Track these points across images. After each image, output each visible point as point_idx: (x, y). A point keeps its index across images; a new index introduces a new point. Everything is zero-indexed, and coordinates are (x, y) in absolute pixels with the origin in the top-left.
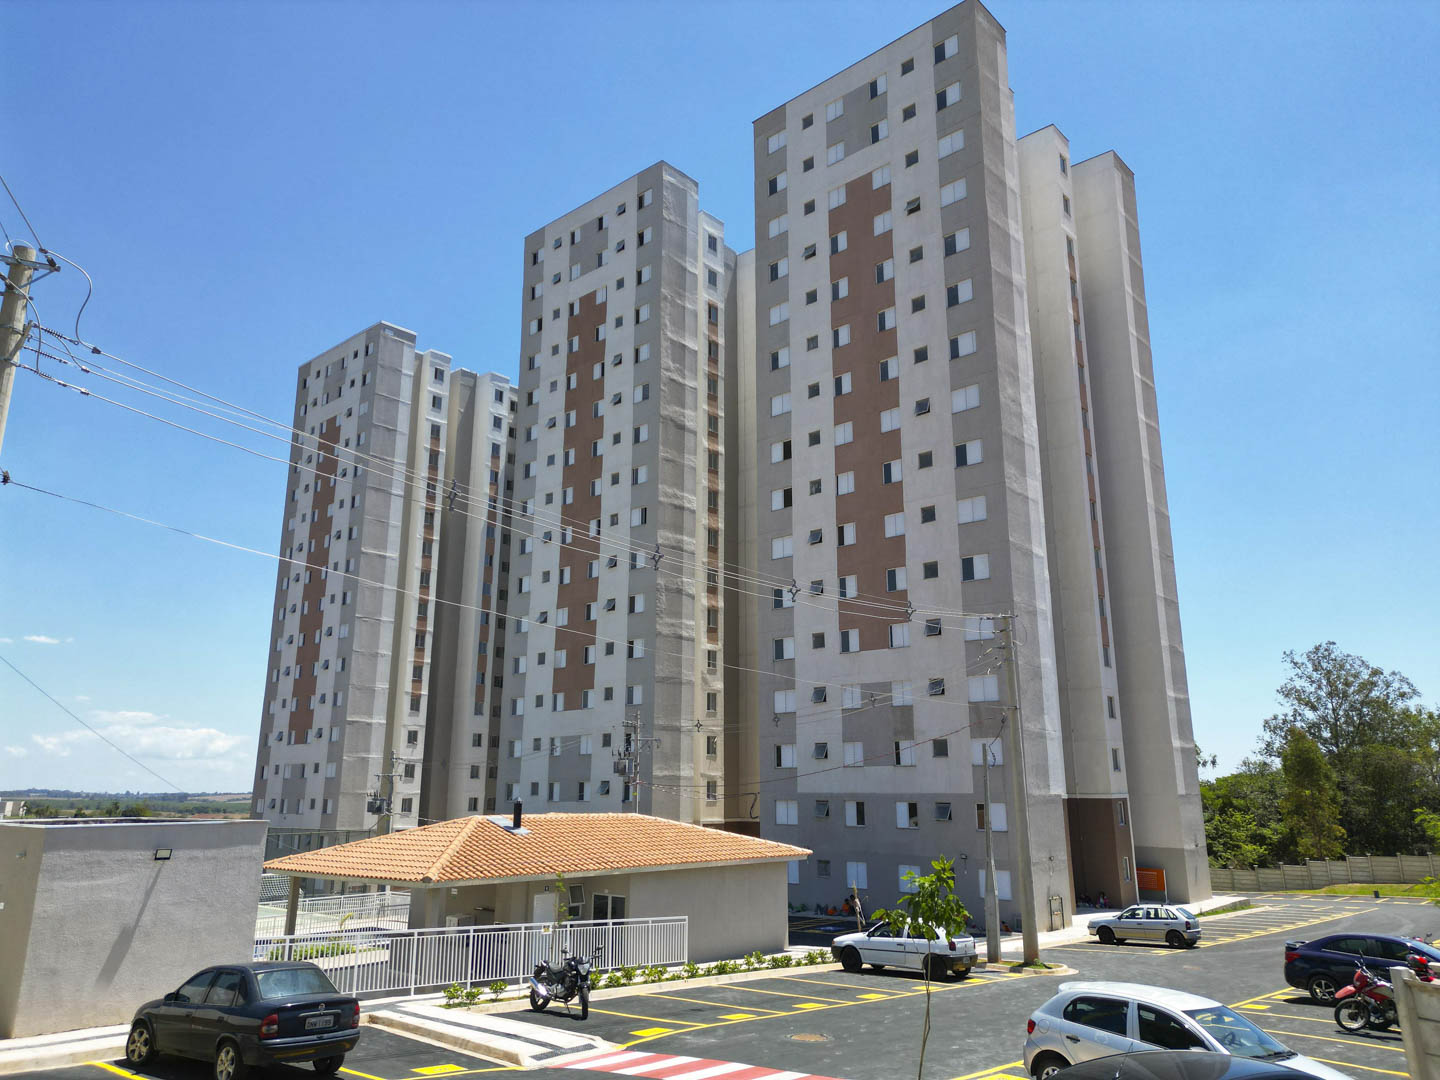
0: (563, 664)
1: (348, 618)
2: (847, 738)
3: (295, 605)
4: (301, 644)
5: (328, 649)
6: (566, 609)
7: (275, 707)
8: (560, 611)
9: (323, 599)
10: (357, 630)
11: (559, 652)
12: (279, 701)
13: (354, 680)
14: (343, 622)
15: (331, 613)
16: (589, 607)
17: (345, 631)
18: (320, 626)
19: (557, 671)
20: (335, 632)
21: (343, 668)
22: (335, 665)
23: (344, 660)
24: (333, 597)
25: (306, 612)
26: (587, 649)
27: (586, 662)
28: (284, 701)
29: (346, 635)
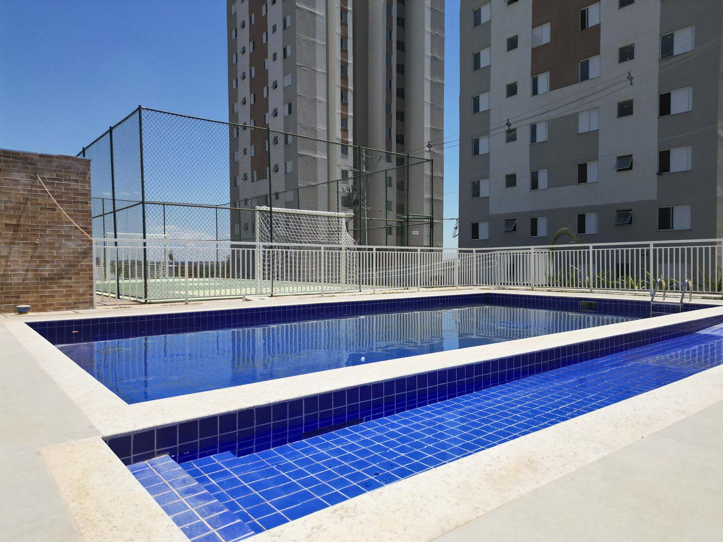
0: (546, 40)
1: (290, 68)
3: (244, 73)
4: (252, 102)
5: (276, 100)
7: (239, 156)
9: (266, 60)
10: (299, 77)
12: (241, 151)
13: (300, 120)
14: (285, 74)
15: (275, 69)
17: (288, 81)
18: (266, 83)
20: (280, 85)
21: (290, 112)
22: (283, 111)
23: (290, 105)
24: (275, 55)
25: (253, 75)
28: (245, 151)
29: (290, 84)
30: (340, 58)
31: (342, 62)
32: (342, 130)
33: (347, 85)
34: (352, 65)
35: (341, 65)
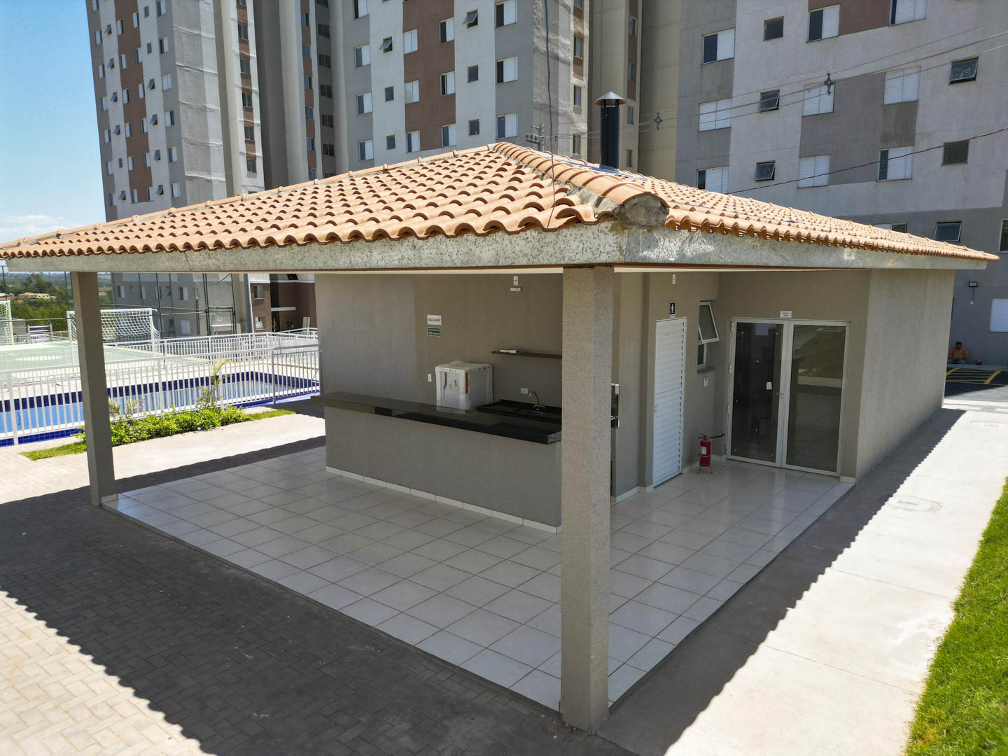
0: (416, 98)
1: (169, 68)
2: (807, 151)
3: (112, 60)
5: (154, 103)
6: (415, 32)
7: (113, 167)
8: (408, 34)
9: (139, 50)
10: (180, 81)
11: (409, 85)
12: (115, 161)
13: (186, 134)
14: (164, 73)
15: (151, 65)
16: (443, 26)
17: (168, 82)
18: (141, 80)
19: (409, 107)
20: (158, 84)
21: (172, 123)
22: (164, 119)
23: (172, 113)
24: (149, 46)
25: (124, 66)
26: (444, 78)
27: (444, 92)
28: (120, 160)
29: (170, 87)
30: (238, 51)
31: (242, 56)
32: (246, 142)
33: (251, 85)
34: (256, 59)
35: (241, 60)
